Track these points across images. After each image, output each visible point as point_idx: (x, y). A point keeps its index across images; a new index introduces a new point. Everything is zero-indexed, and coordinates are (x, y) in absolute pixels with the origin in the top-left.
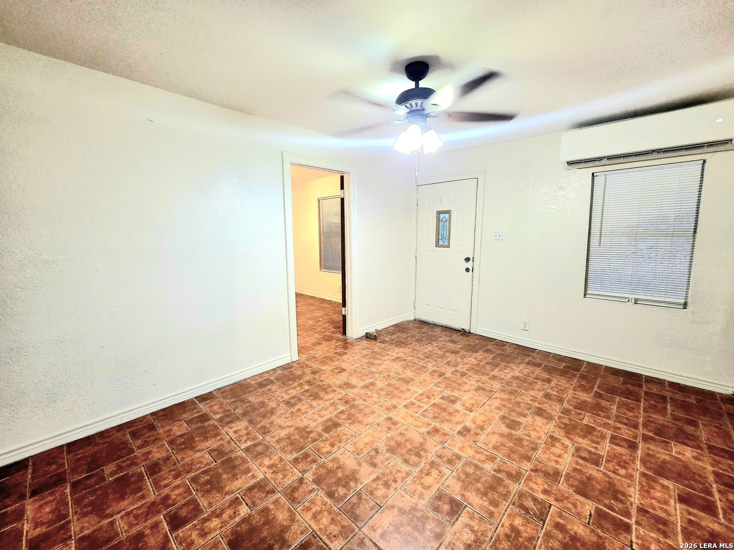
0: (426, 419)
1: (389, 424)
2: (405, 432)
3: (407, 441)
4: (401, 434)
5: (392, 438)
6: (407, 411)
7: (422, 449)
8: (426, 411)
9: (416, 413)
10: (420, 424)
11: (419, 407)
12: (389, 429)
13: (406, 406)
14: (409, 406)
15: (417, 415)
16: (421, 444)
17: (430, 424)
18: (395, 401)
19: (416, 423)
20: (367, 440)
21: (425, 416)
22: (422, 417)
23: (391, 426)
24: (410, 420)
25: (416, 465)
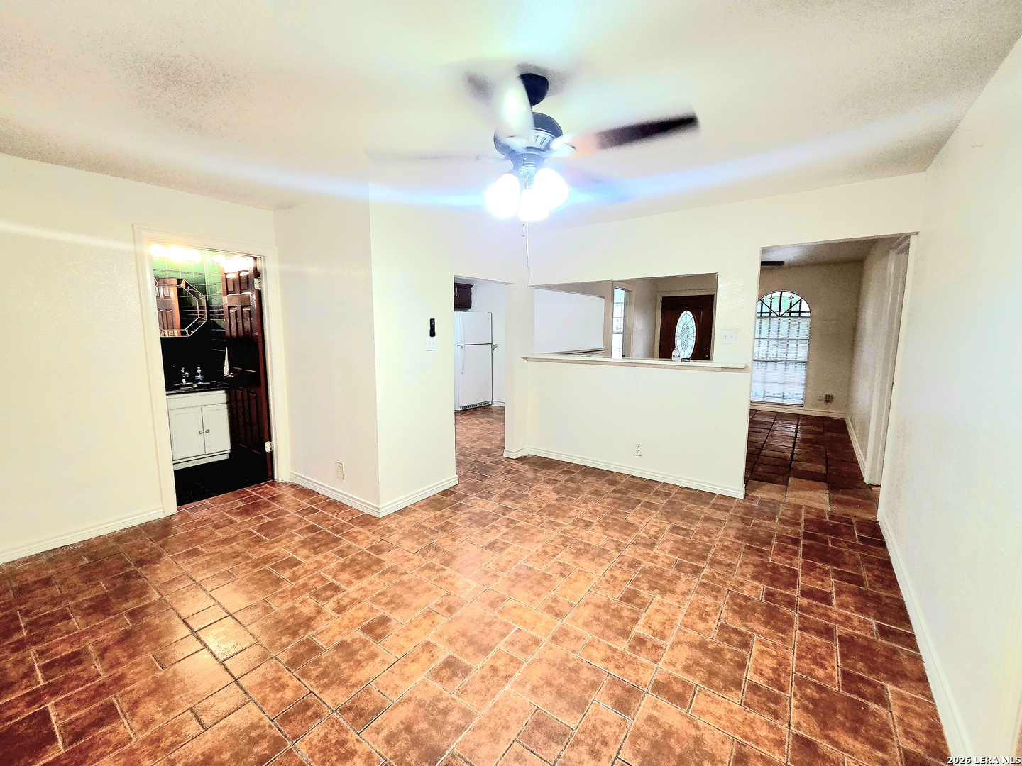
0: (506, 620)
1: (558, 607)
2: (534, 598)
3: (531, 588)
4: (539, 595)
5: (549, 589)
6: (534, 633)
7: (513, 581)
8: (503, 636)
9: (519, 630)
10: (514, 611)
11: (512, 644)
12: (555, 600)
13: (537, 642)
14: (530, 642)
15: (517, 627)
16: (514, 586)
17: (500, 612)
18: (559, 651)
19: (519, 612)
20: (578, 585)
21: (506, 624)
22: (511, 623)
23: (554, 605)
24: (527, 617)
25: (520, 567)
